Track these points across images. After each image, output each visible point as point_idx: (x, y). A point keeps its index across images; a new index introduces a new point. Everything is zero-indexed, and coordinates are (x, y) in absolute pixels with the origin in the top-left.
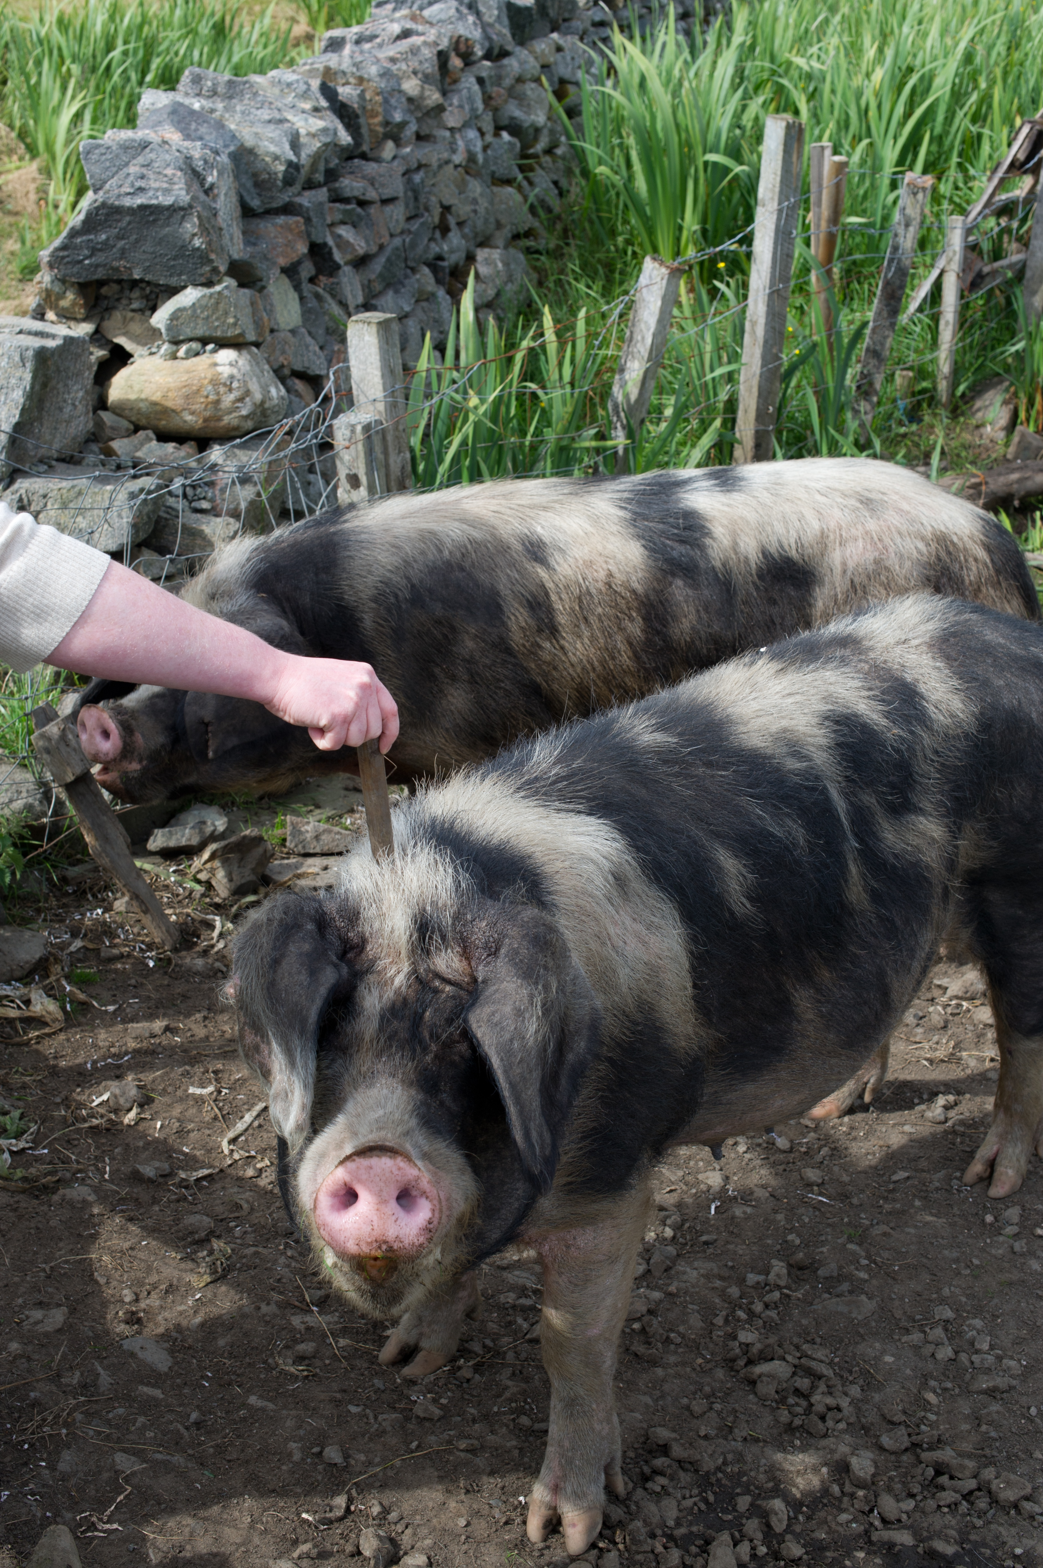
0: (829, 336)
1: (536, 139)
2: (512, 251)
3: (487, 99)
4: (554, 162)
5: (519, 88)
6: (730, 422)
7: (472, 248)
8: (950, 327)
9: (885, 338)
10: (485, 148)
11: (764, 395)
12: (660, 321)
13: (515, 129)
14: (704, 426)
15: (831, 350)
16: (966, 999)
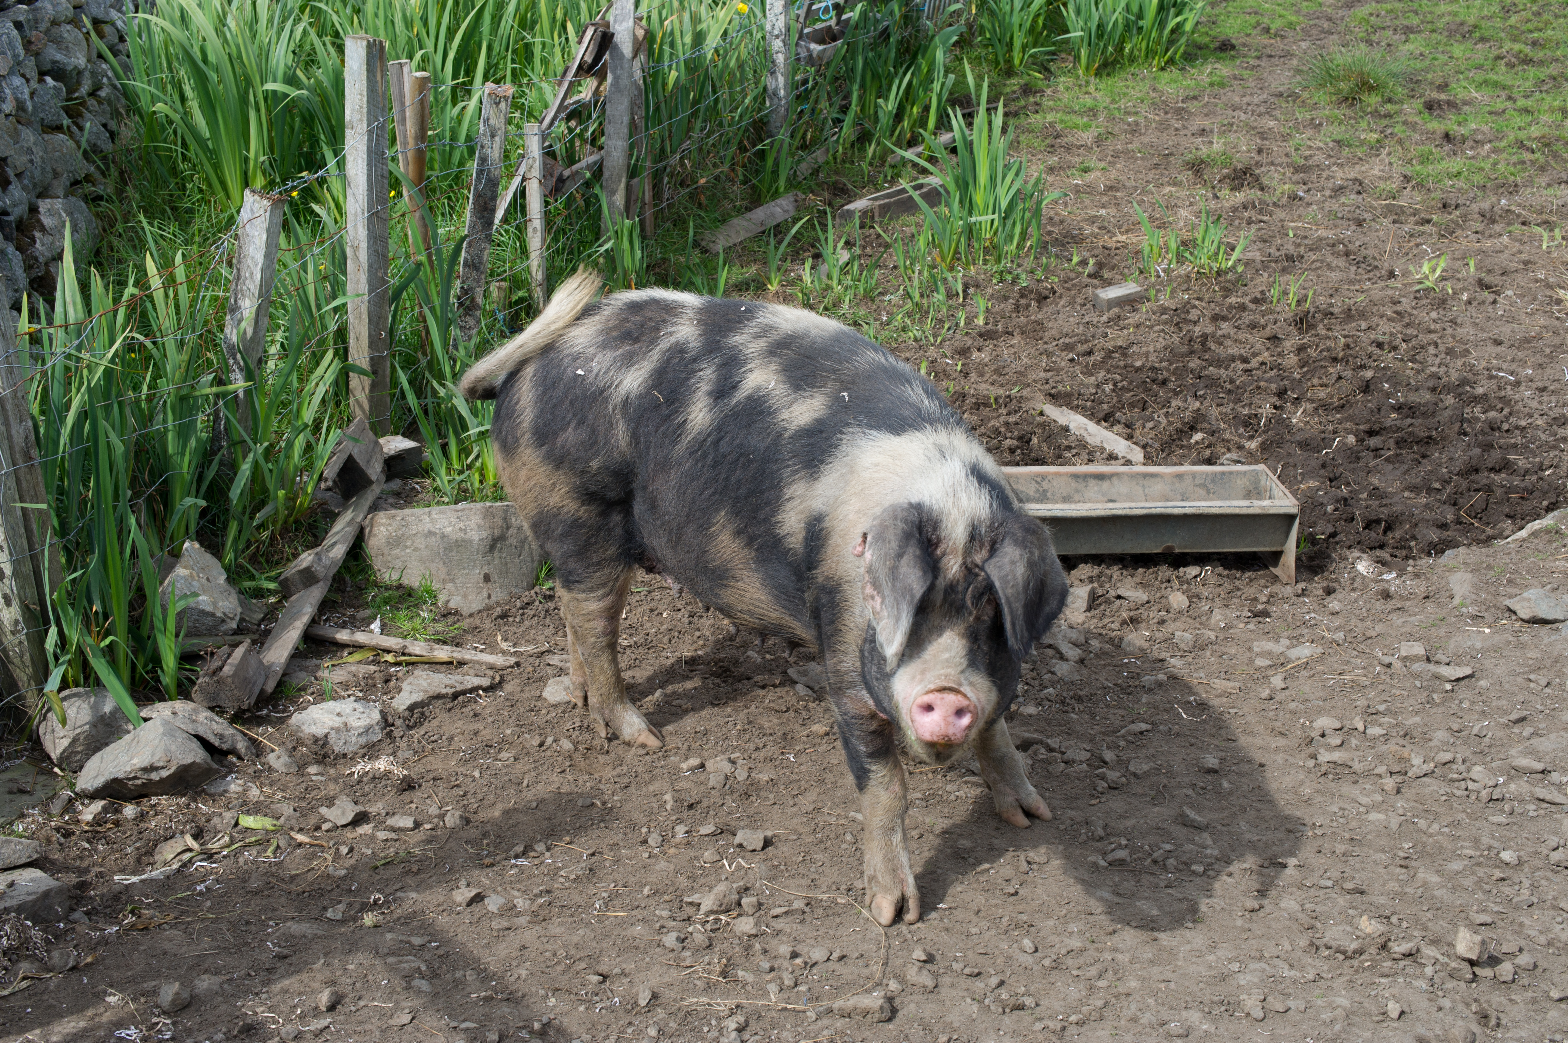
0: (429, 256)
1: (79, 83)
2: (73, 199)
3: (27, 44)
4: (100, 103)
5: (55, 30)
6: (343, 353)
7: (34, 200)
8: (539, 234)
9: (482, 250)
10: (32, 94)
11: (375, 320)
12: (267, 255)
13: (58, 73)
14: (317, 360)
15: (432, 268)
16: (722, 912)
